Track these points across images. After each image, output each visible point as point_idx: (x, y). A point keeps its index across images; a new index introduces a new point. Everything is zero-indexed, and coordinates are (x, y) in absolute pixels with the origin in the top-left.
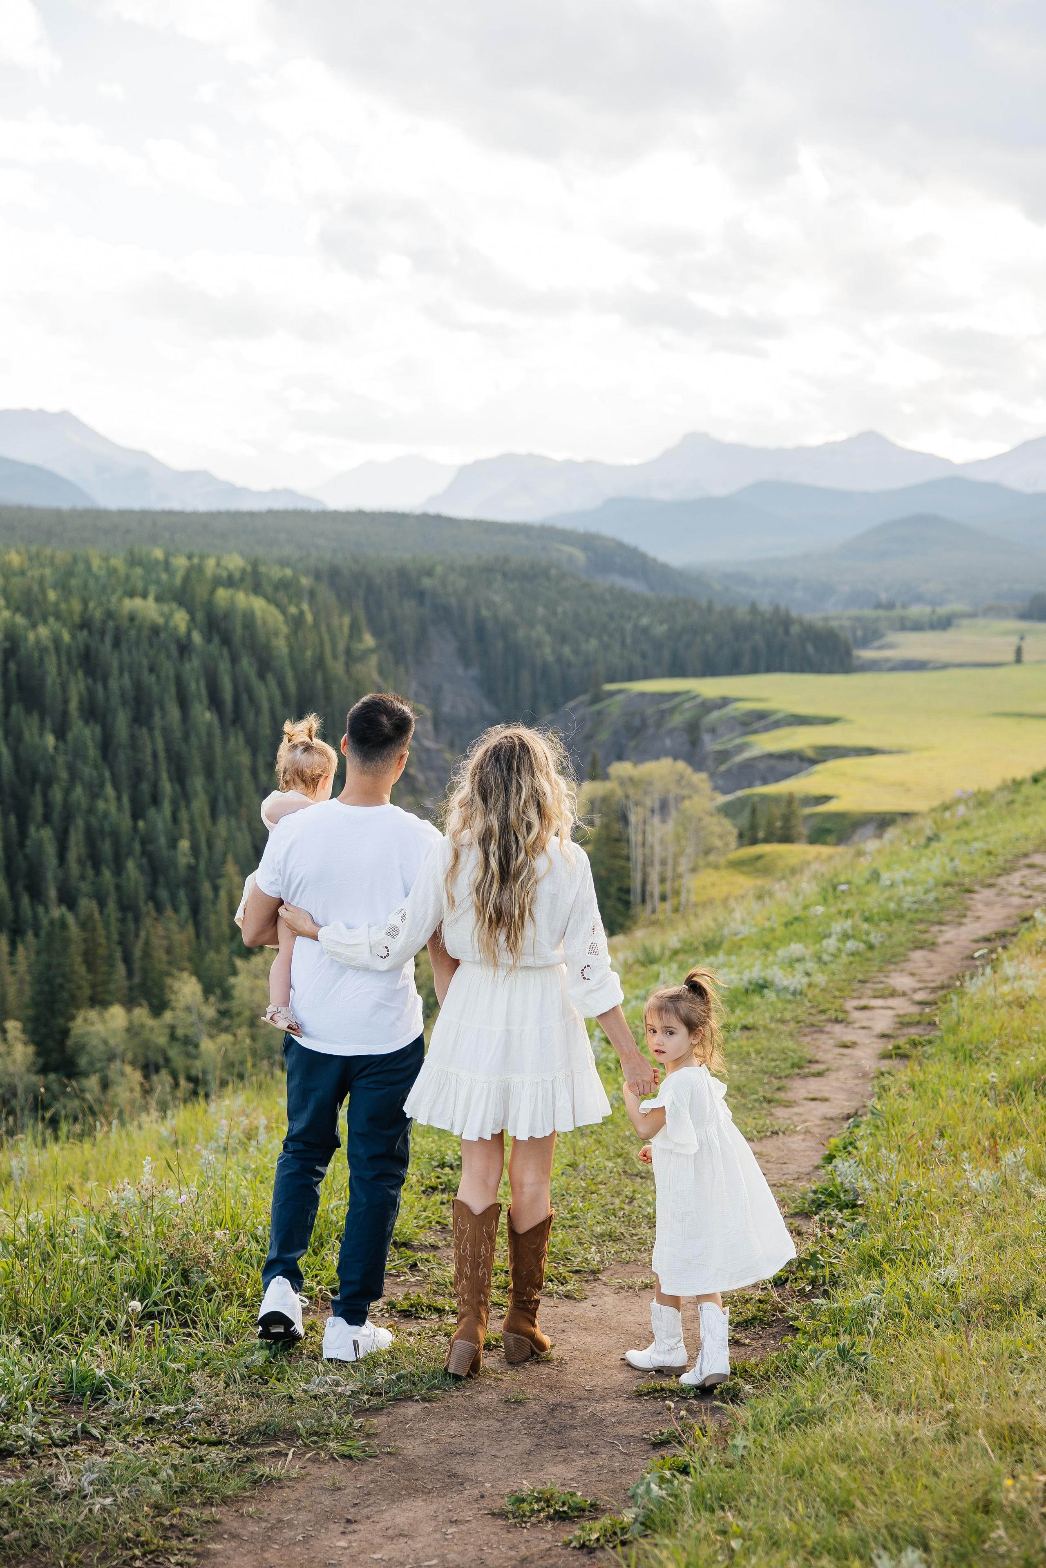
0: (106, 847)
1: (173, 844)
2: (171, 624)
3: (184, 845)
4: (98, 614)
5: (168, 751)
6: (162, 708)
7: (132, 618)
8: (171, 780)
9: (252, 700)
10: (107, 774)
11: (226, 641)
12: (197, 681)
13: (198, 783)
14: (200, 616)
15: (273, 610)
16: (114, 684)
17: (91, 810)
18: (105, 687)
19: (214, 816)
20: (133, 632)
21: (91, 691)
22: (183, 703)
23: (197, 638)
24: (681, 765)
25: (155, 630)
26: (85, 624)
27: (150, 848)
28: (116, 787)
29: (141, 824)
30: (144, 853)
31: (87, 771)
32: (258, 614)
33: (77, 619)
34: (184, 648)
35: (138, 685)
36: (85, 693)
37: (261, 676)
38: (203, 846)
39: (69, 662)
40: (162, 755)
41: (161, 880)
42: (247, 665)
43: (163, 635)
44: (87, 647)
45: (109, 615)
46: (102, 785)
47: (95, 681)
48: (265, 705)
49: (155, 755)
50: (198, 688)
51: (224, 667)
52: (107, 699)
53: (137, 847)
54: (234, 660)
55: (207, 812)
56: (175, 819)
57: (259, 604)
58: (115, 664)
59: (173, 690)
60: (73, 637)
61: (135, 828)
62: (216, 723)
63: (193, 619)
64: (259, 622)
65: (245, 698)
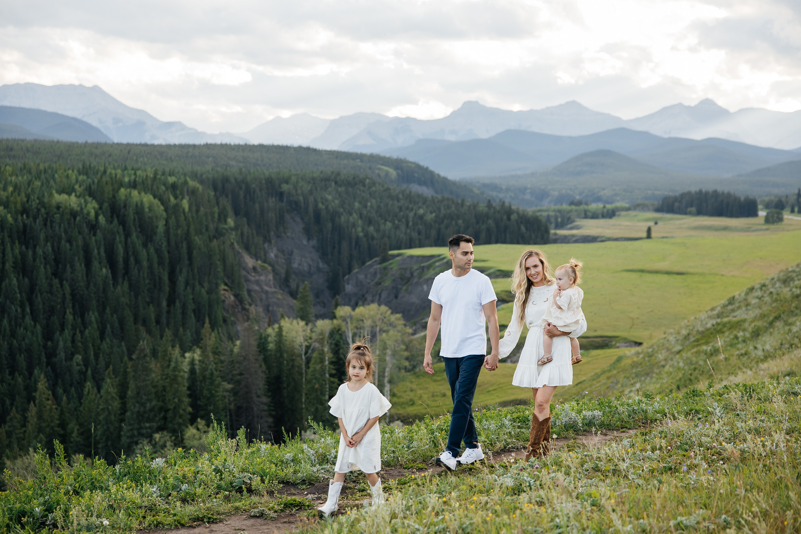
0: (22, 360)
1: (70, 357)
2: (85, 211)
3: (78, 358)
4: (34, 204)
5: (73, 295)
6: (72, 266)
7: (58, 207)
8: (74, 315)
9: (137, 261)
10: (28, 310)
11: (123, 223)
12: (99, 249)
13: (93, 316)
14: (106, 205)
15: (156, 202)
16: (39, 251)
17: (13, 334)
18: (34, 253)
19: (102, 338)
20: (57, 216)
21: (23, 255)
22: (88, 263)
23: (102, 219)
24: (384, 308)
25: (74, 214)
26: (25, 211)
27: (54, 360)
28: (35, 319)
29: (49, 343)
30: (48, 364)
31: (15, 309)
32: (146, 205)
33: (19, 207)
34: (93, 227)
35: (57, 251)
36: (19, 257)
37: (145, 245)
38: (92, 357)
39: (10, 236)
40: (68, 297)
41: (60, 381)
42: (136, 238)
43: (78, 218)
44: (25, 226)
45: (42, 204)
46: (24, 317)
47: (27, 248)
48: (145, 264)
49: (64, 298)
50: (99, 253)
51: (119, 239)
52: (34, 260)
53: (44, 359)
54: (127, 235)
55: (97, 334)
56: (73, 342)
57: (147, 199)
58: (42, 236)
59: (82, 253)
60: (16, 220)
61: (45, 347)
62: (110, 275)
63: (101, 208)
64: (147, 210)
65: (132, 259)
